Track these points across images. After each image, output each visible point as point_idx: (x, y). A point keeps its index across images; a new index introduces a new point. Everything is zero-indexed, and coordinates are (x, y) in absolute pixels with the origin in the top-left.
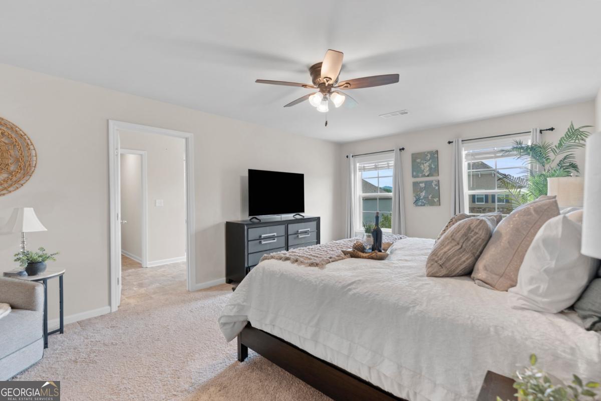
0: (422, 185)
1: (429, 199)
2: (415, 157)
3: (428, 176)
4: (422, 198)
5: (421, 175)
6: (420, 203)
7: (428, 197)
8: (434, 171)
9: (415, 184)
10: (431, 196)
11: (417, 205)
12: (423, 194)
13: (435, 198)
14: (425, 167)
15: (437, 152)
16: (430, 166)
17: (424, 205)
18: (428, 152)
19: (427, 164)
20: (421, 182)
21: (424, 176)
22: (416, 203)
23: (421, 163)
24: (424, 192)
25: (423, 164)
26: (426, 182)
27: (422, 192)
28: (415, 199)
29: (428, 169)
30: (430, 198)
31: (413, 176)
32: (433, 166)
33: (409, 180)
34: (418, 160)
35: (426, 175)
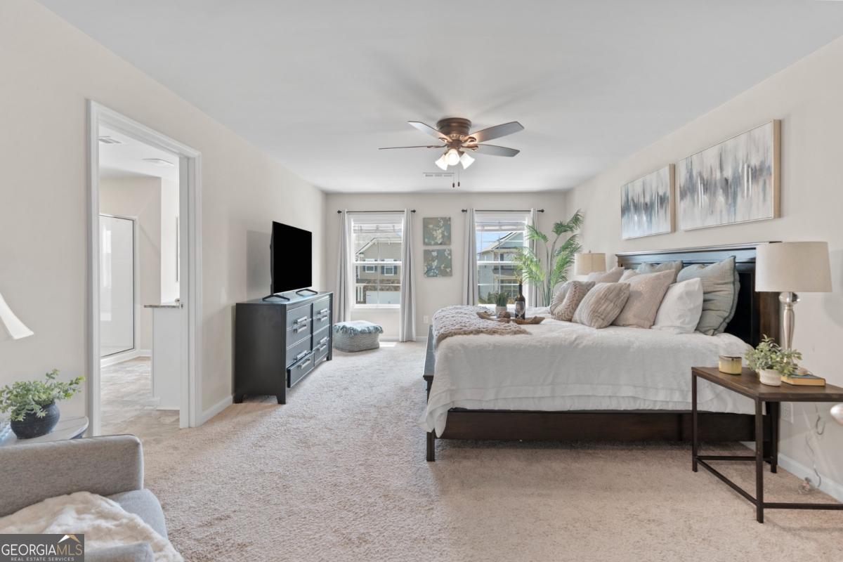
0: (435, 254)
1: (441, 270)
2: (426, 222)
3: (441, 244)
4: (434, 267)
5: (433, 242)
6: (432, 274)
7: (440, 267)
8: (447, 239)
9: (427, 253)
10: (443, 265)
11: (428, 276)
12: (435, 264)
13: (447, 268)
14: (438, 234)
15: (450, 218)
16: (443, 233)
17: (436, 276)
18: (442, 218)
19: (440, 231)
20: (433, 251)
21: (436, 244)
22: (429, 272)
23: (433, 230)
24: (436, 261)
25: (436, 230)
26: (438, 251)
27: (434, 261)
28: (426, 269)
29: (441, 236)
30: (442, 268)
31: (425, 244)
32: (446, 234)
33: (419, 248)
34: (431, 226)
35: (439, 243)
